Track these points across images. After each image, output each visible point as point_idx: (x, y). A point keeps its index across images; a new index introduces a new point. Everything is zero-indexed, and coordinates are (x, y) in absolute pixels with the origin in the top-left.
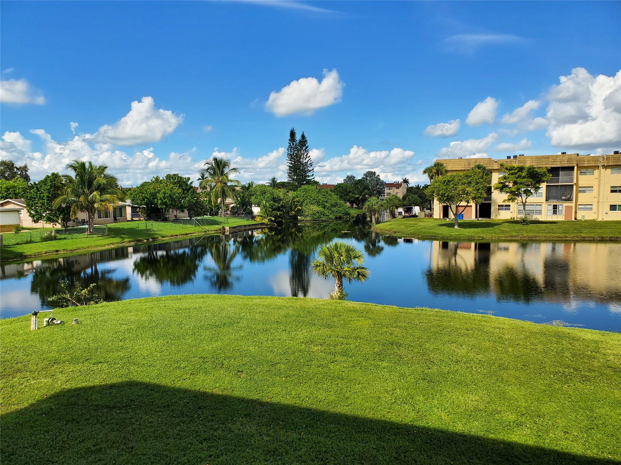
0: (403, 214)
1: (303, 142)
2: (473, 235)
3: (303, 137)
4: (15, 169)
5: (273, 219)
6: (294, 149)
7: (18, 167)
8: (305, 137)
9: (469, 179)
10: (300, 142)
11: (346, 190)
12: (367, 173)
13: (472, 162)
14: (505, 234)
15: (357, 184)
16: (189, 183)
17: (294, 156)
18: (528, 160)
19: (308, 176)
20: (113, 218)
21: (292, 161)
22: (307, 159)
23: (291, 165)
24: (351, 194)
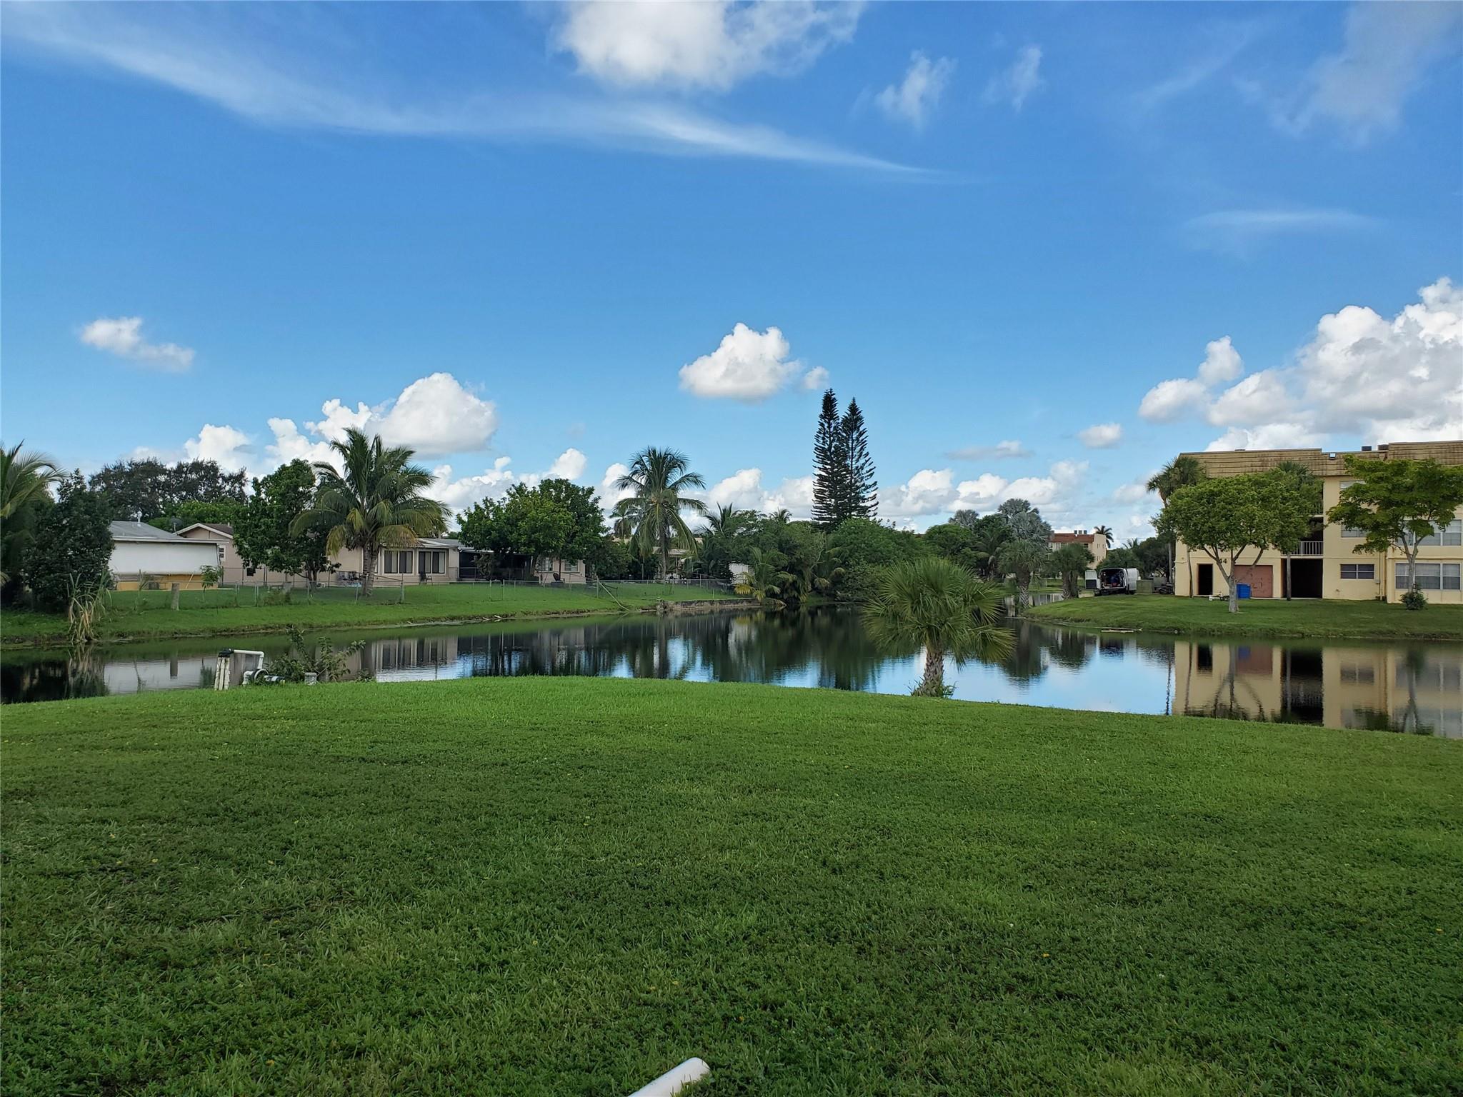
0: (1099, 586)
1: (854, 419)
2: (1276, 626)
3: (853, 409)
4: (220, 480)
5: (777, 590)
6: (831, 436)
7: (227, 475)
8: (857, 409)
9: (1265, 491)
10: (845, 421)
11: (955, 541)
12: (1006, 505)
13: (1269, 459)
14: (1362, 627)
15: (982, 527)
16: (590, 500)
17: (831, 454)
18: (1417, 452)
19: (864, 499)
20: (418, 574)
21: (827, 464)
22: (862, 461)
23: (824, 474)
24: (967, 550)
